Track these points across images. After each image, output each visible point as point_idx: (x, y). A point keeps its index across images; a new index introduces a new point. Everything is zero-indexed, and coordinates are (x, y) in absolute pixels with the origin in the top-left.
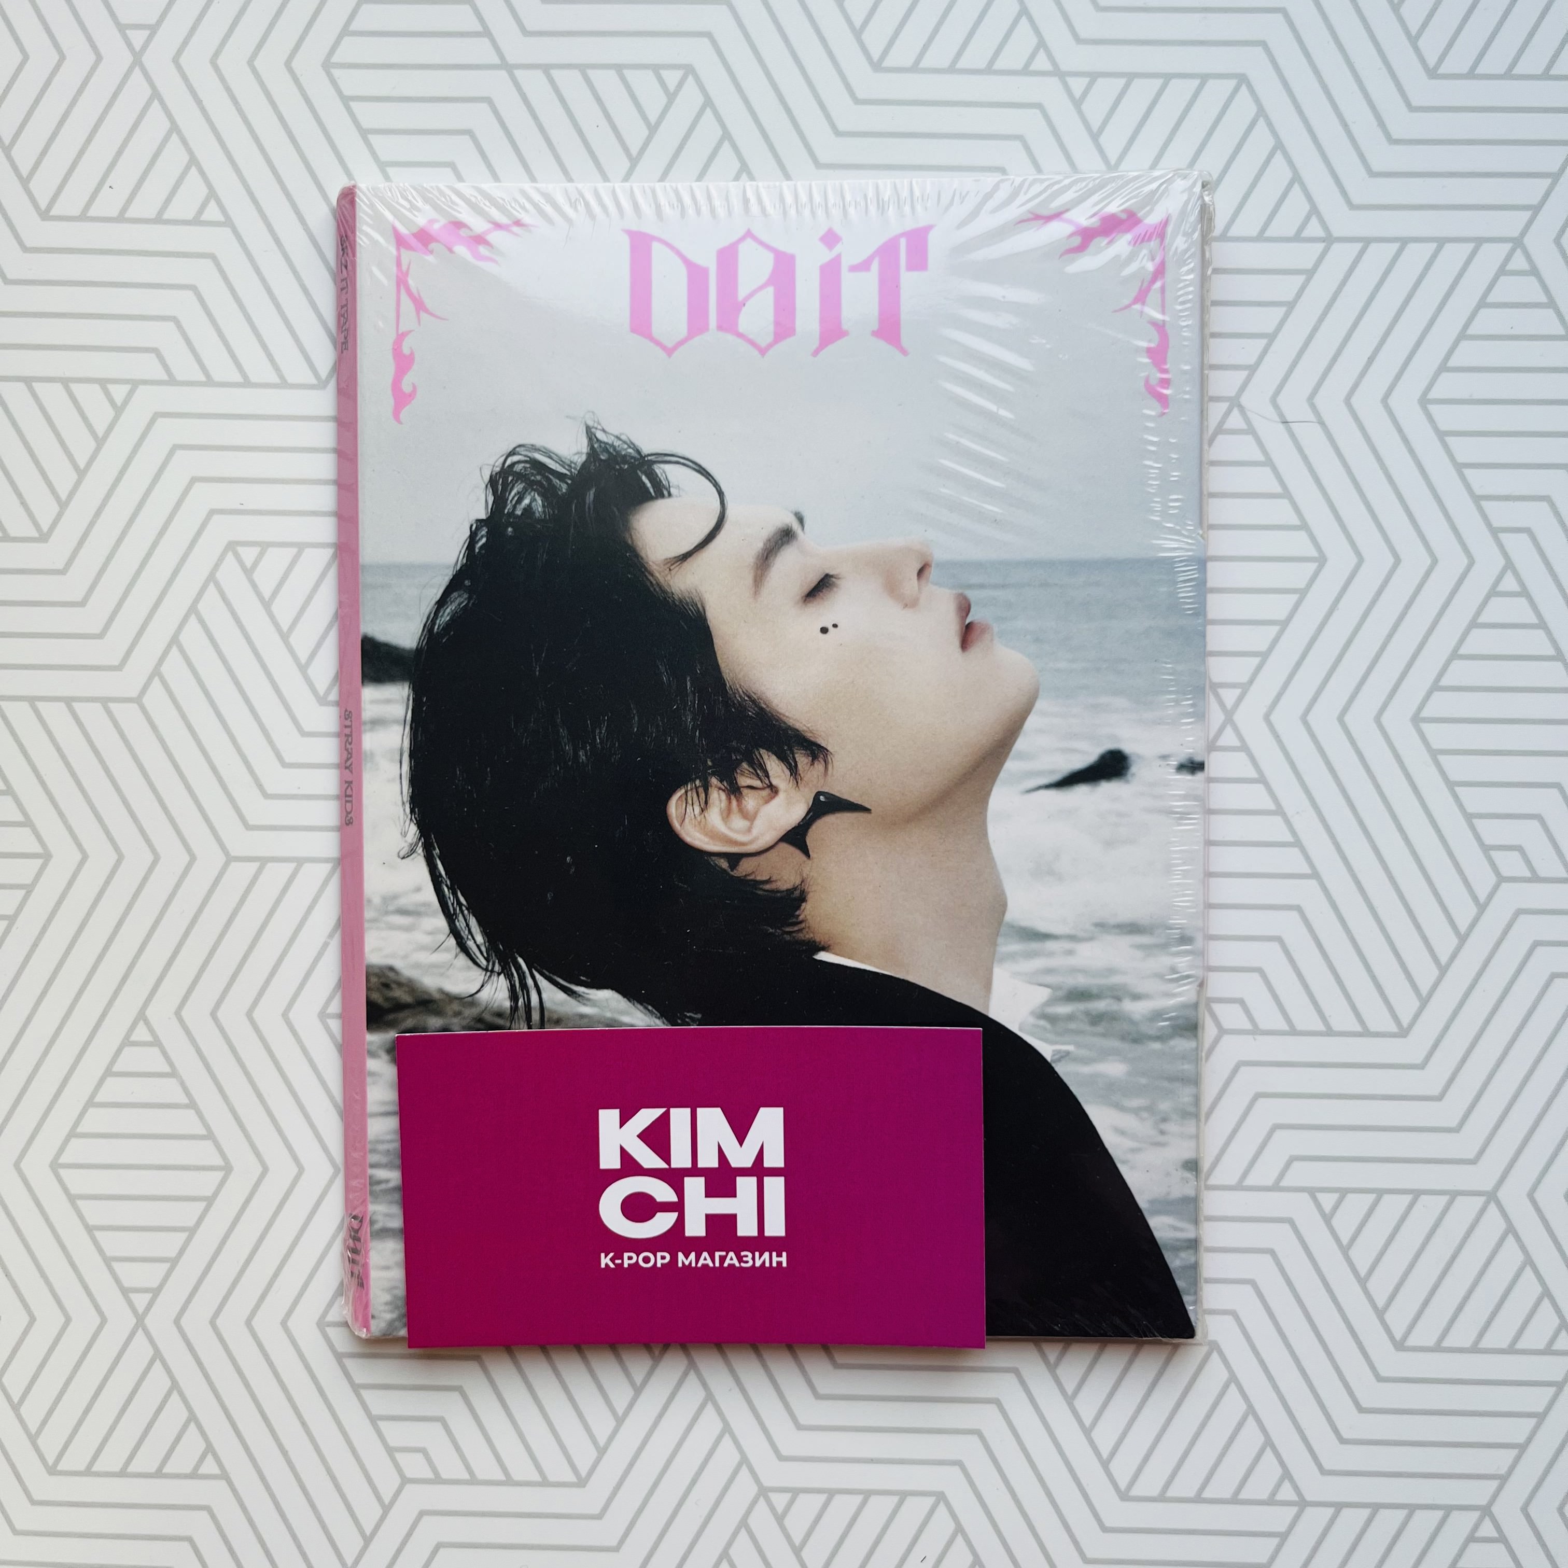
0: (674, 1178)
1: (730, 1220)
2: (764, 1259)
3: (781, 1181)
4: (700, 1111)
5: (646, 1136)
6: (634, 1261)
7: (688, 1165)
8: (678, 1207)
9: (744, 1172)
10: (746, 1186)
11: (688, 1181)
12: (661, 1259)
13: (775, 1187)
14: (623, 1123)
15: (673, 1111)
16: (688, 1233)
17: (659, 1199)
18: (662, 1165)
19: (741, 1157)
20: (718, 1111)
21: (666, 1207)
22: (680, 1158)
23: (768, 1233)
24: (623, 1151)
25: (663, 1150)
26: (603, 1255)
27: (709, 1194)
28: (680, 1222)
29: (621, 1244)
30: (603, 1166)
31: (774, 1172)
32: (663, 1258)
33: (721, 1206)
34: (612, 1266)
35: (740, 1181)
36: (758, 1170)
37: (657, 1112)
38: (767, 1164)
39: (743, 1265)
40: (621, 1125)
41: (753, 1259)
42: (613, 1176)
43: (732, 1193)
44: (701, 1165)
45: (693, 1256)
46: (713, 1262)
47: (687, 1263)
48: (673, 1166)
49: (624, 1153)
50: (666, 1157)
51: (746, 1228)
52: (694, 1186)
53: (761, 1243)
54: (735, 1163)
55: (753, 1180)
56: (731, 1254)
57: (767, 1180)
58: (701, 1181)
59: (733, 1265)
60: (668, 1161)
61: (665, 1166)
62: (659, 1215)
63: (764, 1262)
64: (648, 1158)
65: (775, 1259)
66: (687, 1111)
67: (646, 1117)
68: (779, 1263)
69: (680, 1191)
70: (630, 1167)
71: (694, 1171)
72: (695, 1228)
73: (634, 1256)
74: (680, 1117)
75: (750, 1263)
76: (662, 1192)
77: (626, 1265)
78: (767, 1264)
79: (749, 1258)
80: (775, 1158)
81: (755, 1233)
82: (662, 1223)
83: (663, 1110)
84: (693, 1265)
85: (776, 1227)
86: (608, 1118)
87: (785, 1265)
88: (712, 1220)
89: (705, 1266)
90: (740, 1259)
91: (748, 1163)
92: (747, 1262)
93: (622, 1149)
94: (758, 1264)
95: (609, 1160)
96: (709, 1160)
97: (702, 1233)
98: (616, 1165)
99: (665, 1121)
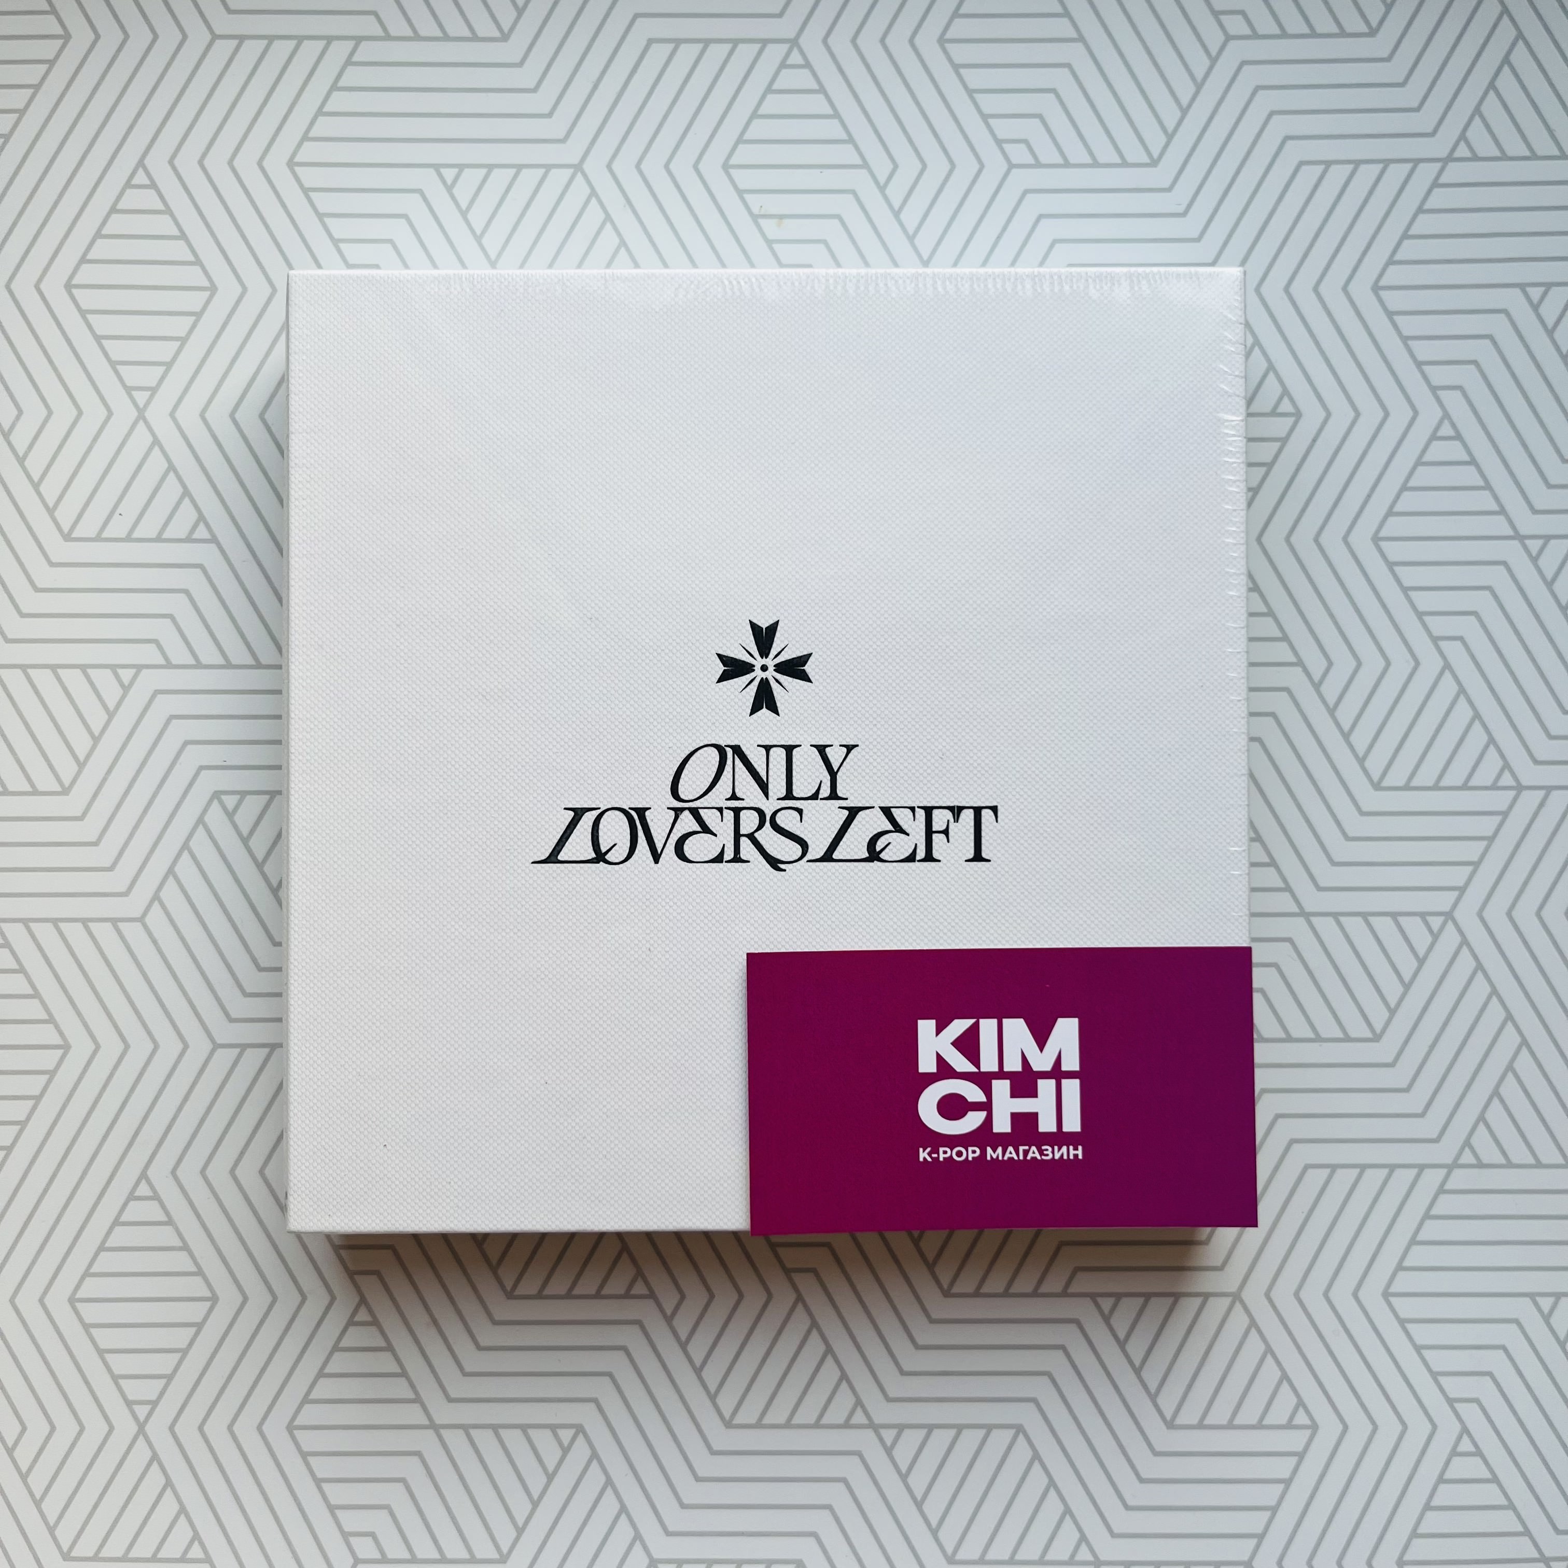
0: (983, 1081)
1: (1033, 1118)
2: (1063, 1152)
3: (1076, 1082)
4: (1005, 1021)
5: (958, 1044)
6: (948, 1155)
7: (995, 1069)
8: (987, 1106)
9: (1044, 1075)
10: (1046, 1087)
11: (995, 1083)
12: (972, 1153)
13: (1072, 1088)
14: (939, 1031)
15: (983, 1022)
16: (996, 1129)
17: (970, 1100)
18: (970, 1068)
19: (1041, 1062)
20: (1020, 1023)
21: (977, 1107)
22: (989, 1063)
23: (1066, 1129)
24: (939, 1057)
25: (974, 1057)
26: (921, 1150)
27: (1015, 1094)
28: (989, 1121)
29: (937, 1140)
30: (922, 1069)
31: (1070, 1075)
32: (974, 1152)
33: (1024, 1105)
34: (929, 1159)
35: (1041, 1082)
36: (1057, 1073)
37: (967, 1023)
38: (1065, 1067)
39: (1044, 1157)
40: (937, 1034)
41: (1053, 1152)
42: (930, 1079)
43: (1033, 1093)
44: (1006, 1069)
45: (1000, 1150)
46: (1018, 1155)
47: (995, 1156)
48: (983, 1069)
49: (940, 1059)
50: (976, 1063)
51: (1047, 1125)
52: (1001, 1088)
53: (1060, 1138)
54: (1035, 1068)
55: (1053, 1082)
56: (1034, 1148)
57: (1065, 1082)
58: (1007, 1083)
59: (1036, 1158)
60: (978, 1066)
61: (974, 1069)
62: (971, 1114)
63: (1062, 1155)
64: (961, 1063)
65: (1072, 1152)
66: (994, 1022)
67: (959, 1026)
68: (1076, 1156)
69: (988, 1092)
70: (945, 1071)
71: (1001, 1074)
72: (1002, 1125)
73: (948, 1150)
74: (988, 1027)
75: (1051, 1156)
76: (973, 1093)
77: (941, 1159)
78: (1065, 1157)
79: (1049, 1152)
80: (1071, 1063)
81: (1053, 1128)
82: (972, 1121)
83: (972, 1021)
84: (1000, 1158)
85: (1073, 1123)
86: (926, 1027)
87: (1080, 1157)
88: (1015, 1117)
89: (1011, 1159)
90: (1041, 1153)
91: (1048, 1067)
92: (1047, 1155)
93: (938, 1055)
94: (1057, 1156)
95: (927, 1065)
96: (1013, 1064)
97: (1008, 1129)
98: (933, 1069)
99: (975, 1030)
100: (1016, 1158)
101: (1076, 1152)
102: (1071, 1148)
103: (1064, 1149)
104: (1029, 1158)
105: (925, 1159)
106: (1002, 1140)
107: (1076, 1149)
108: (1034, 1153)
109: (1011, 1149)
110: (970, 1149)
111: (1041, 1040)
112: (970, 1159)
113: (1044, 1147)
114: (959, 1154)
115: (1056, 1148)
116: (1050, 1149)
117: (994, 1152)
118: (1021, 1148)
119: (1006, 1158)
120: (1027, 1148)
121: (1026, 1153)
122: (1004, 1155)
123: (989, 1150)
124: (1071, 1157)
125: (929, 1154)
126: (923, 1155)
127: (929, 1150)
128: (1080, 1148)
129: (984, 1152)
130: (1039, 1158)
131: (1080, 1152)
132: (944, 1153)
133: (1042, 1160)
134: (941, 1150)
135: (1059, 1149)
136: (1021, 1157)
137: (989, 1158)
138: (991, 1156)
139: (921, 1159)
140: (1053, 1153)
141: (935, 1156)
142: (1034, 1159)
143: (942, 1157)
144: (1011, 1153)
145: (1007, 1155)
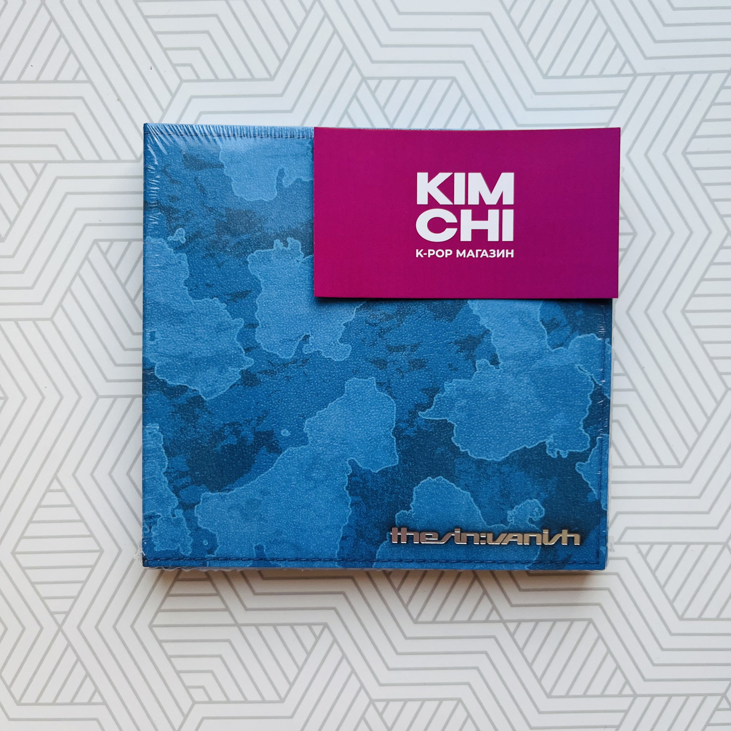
0: (456, 210)
1: (485, 232)
2: (502, 253)
3: (512, 211)
4: (470, 174)
5: (441, 187)
6: (433, 254)
7: (463, 203)
8: (457, 225)
9: (492, 207)
10: (493, 214)
11: (463, 212)
12: (448, 253)
13: (509, 215)
15: (456, 174)
16: (462, 240)
17: (447, 221)
19: (491, 199)
20: (479, 175)
21: (451, 225)
22: (459, 200)
23: (504, 240)
25: (450, 196)
27: (475, 218)
28: (458, 234)
29: (427, 245)
30: (419, 203)
31: (508, 207)
32: (449, 252)
33: (480, 225)
34: (422, 256)
35: (490, 211)
36: (500, 206)
37: (448, 175)
38: (504, 203)
39: (490, 256)
40: (429, 181)
42: (424, 208)
43: (485, 217)
44: (470, 203)
45: (464, 252)
47: (461, 255)
48: (456, 203)
49: (430, 196)
50: (452, 199)
51: (493, 237)
52: (466, 214)
53: (500, 245)
54: (487, 202)
55: (497, 211)
56: (485, 251)
57: (505, 211)
58: (470, 211)
62: (447, 230)
63: (502, 255)
64: (442, 199)
65: (507, 253)
66: (463, 175)
67: (442, 177)
68: (510, 255)
69: (458, 217)
70: (432, 203)
71: (466, 206)
72: (466, 237)
73: (434, 251)
74: (459, 177)
75: (494, 256)
76: (449, 217)
79: (494, 253)
80: (509, 200)
81: (497, 239)
82: (449, 234)
83: (451, 174)
84: (464, 256)
85: (508, 236)
86: (422, 177)
87: (512, 256)
88: (475, 232)
89: (471, 257)
90: (489, 253)
91: (495, 202)
93: (429, 194)
95: (422, 200)
96: (474, 201)
97: (469, 239)
98: (426, 202)
99: (452, 179)
100: (474, 256)
101: (510, 253)
102: (507, 251)
103: (503, 251)
104: (481, 256)
105: (419, 255)
106: (466, 246)
107: (510, 251)
108: (485, 253)
109: (471, 251)
110: (447, 251)
111: (491, 185)
112: (446, 256)
113: (490, 251)
114: (440, 253)
115: (498, 251)
116: (494, 251)
117: (461, 252)
118: (477, 251)
119: (468, 257)
120: (480, 250)
121: (480, 253)
122: (466, 255)
123: (458, 252)
124: (507, 256)
125: (422, 253)
126: (418, 253)
127: (422, 250)
128: (512, 251)
129: (455, 253)
130: (487, 257)
131: (512, 253)
132: (431, 253)
133: (489, 258)
134: (429, 251)
135: (500, 252)
136: (477, 256)
137: (457, 256)
138: (459, 255)
139: (417, 256)
140: (496, 254)
141: (425, 254)
142: (484, 257)
143: (429, 255)
144: (471, 253)
145: (469, 255)
